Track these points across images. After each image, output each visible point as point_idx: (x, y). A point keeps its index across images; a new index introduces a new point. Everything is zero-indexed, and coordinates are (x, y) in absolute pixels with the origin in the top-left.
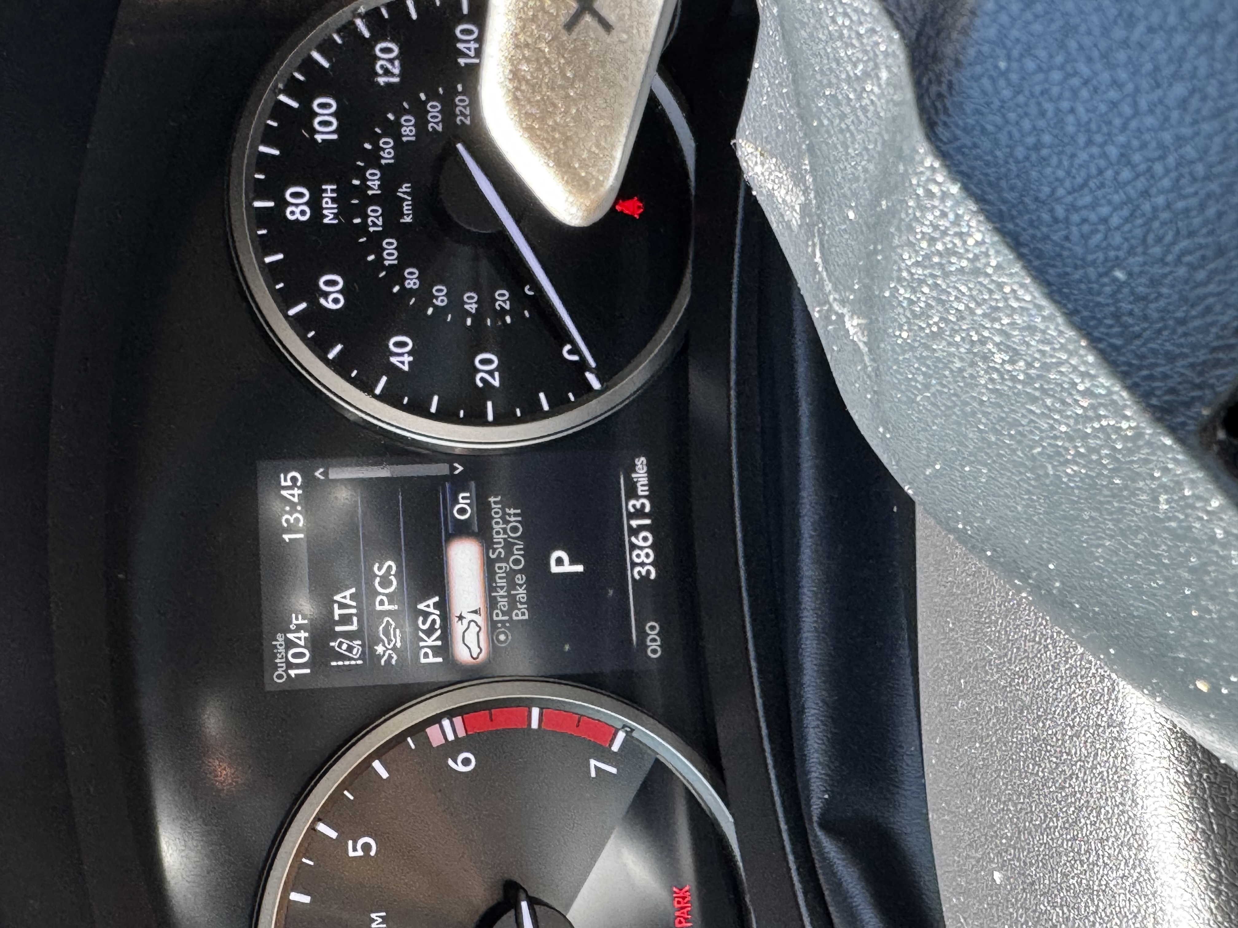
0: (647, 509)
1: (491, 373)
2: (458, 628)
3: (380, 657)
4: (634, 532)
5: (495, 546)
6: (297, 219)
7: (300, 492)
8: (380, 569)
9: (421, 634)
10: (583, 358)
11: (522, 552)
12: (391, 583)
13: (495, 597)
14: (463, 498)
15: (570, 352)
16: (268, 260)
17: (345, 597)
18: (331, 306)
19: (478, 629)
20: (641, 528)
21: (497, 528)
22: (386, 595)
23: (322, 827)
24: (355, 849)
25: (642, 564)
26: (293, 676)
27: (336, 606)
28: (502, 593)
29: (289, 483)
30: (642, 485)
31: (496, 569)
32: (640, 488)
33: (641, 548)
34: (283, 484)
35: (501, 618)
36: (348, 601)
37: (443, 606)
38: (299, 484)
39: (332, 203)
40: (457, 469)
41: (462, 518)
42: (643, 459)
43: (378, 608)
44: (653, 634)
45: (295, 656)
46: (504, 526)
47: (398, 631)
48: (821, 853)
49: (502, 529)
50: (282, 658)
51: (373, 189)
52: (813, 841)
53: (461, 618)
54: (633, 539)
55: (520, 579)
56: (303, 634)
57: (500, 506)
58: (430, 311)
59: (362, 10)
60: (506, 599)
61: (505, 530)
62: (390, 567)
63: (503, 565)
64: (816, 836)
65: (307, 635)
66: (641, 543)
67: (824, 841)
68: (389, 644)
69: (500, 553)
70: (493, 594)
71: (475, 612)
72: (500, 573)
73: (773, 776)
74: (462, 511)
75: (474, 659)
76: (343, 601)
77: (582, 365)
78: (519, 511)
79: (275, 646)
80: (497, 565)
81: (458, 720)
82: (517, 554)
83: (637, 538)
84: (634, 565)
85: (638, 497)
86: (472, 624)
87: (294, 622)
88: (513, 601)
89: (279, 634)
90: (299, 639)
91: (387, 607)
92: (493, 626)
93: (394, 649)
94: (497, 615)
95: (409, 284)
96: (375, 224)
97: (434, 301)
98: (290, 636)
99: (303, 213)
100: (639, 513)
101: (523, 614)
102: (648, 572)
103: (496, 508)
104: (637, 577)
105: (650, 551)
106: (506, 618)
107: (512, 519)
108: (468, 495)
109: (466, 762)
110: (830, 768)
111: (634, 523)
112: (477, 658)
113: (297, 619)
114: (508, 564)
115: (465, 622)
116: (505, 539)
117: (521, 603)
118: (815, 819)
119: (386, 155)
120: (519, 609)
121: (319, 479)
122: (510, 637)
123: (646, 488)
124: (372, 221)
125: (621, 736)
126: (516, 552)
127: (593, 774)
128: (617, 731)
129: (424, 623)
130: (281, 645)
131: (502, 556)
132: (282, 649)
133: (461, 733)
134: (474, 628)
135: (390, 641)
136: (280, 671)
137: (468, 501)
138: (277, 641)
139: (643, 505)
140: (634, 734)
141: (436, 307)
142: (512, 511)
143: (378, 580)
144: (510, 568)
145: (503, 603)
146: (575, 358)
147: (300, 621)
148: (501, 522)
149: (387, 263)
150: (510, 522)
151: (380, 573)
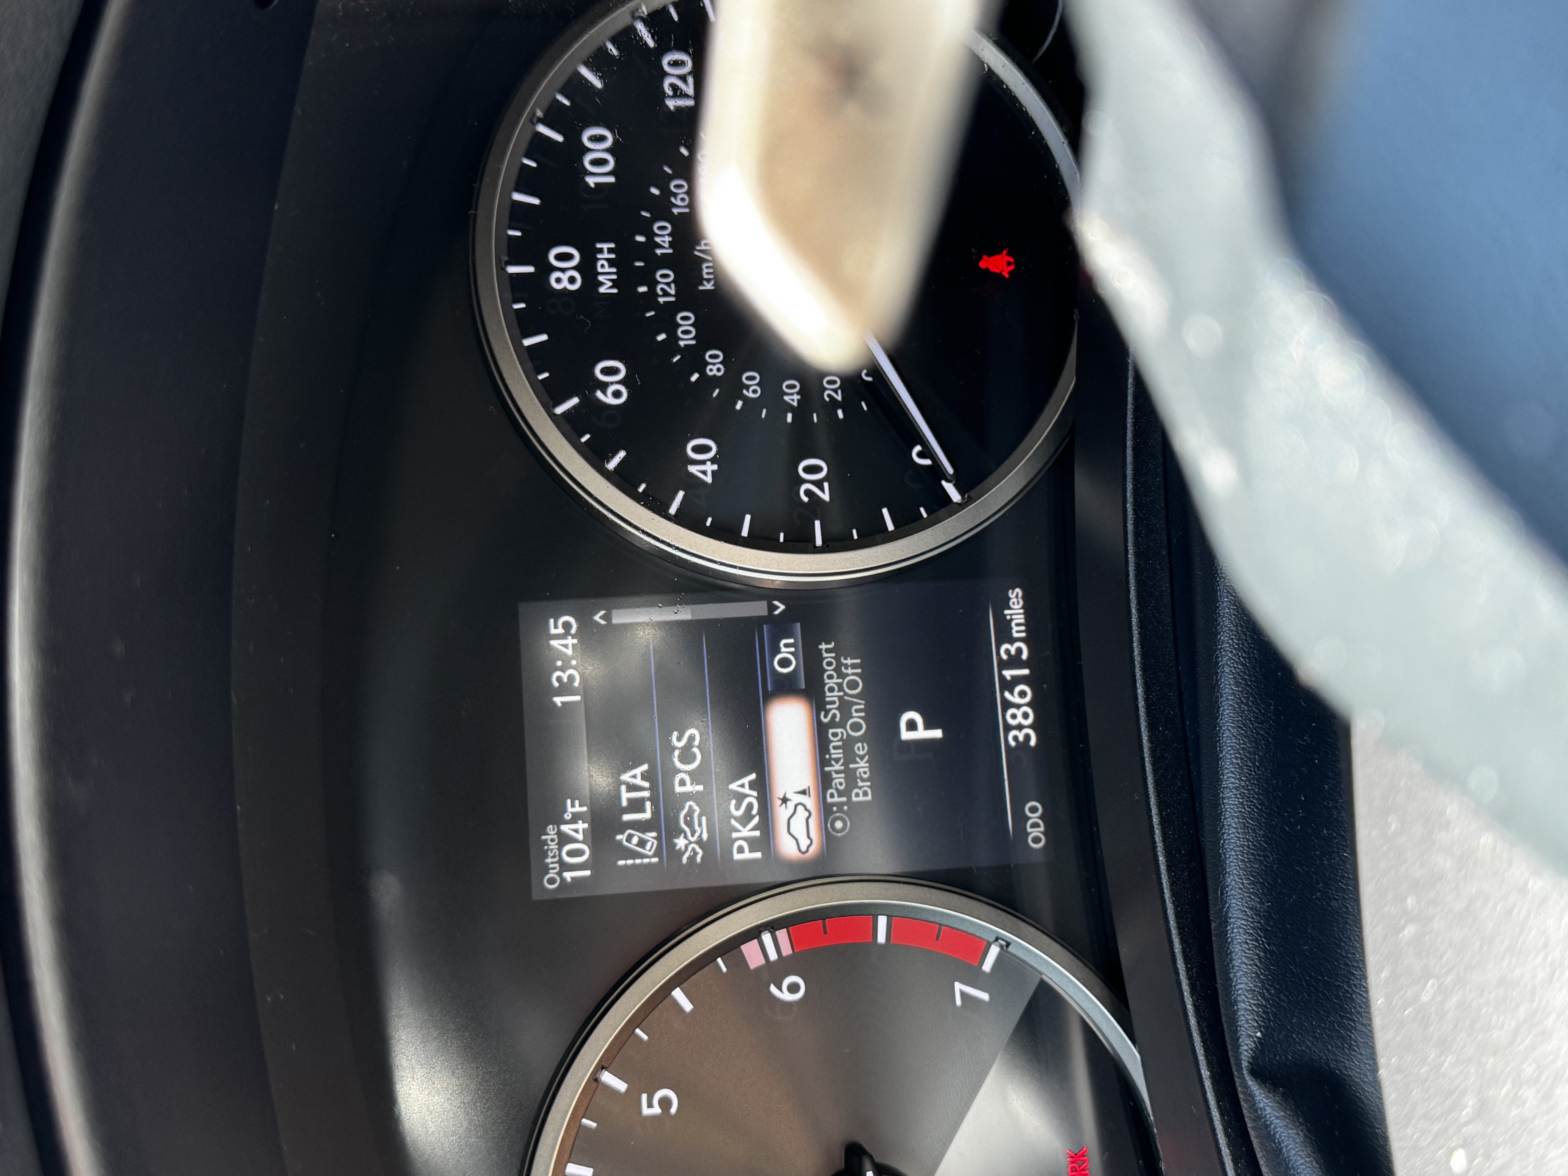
0: (1025, 656)
1: (819, 484)
2: (782, 813)
3: (681, 853)
4: (1009, 685)
5: (828, 707)
6: (565, 289)
7: (575, 641)
8: (679, 739)
9: (733, 822)
10: (936, 463)
11: (863, 714)
12: (693, 758)
13: (830, 773)
14: (786, 645)
15: (921, 455)
16: (527, 342)
17: (634, 777)
18: (610, 400)
19: (807, 814)
20: (1017, 680)
21: (830, 683)
22: (689, 773)
23: (607, 1078)
24: (650, 1105)
25: (1020, 727)
26: (569, 880)
27: (623, 788)
28: (837, 767)
29: (560, 631)
30: (1018, 625)
31: (830, 736)
32: (1015, 628)
33: (1018, 706)
34: (553, 631)
35: (836, 799)
36: (639, 782)
37: (762, 786)
38: (573, 631)
39: (610, 266)
40: (778, 607)
41: (785, 671)
42: (1018, 590)
43: (678, 789)
44: (1034, 817)
45: (571, 854)
46: (840, 681)
47: (704, 819)
48: (1253, 1107)
49: (837, 684)
50: (554, 857)
51: (661, 247)
52: (1243, 1093)
53: (785, 800)
54: (1007, 695)
55: (861, 749)
56: (582, 826)
57: (833, 655)
58: (739, 405)
59: (644, 10)
60: (843, 775)
61: (840, 686)
62: (691, 738)
63: (839, 730)
64: (1247, 1087)
65: (586, 826)
66: (1016, 699)
67: (1257, 1093)
68: (693, 836)
69: (834, 716)
70: (827, 769)
71: (803, 792)
72: (835, 742)
73: (1190, 1007)
74: (785, 663)
75: (804, 853)
76: (634, 781)
77: (936, 471)
78: (858, 661)
79: (545, 842)
80: (831, 731)
81: (782, 935)
82: (857, 717)
83: (1012, 693)
84: (1008, 728)
85: (1012, 641)
86: (800, 808)
87: (570, 809)
88: (851, 777)
89: (551, 826)
90: (576, 831)
91: (689, 788)
92: (826, 811)
93: (699, 842)
94: (832, 796)
95: (711, 370)
96: (666, 294)
97: (745, 392)
98: (565, 828)
99: (572, 280)
100: (1014, 661)
101: (865, 794)
102: (1027, 737)
103: (828, 657)
104: (1013, 743)
105: (1029, 710)
106: (844, 799)
107: (850, 671)
108: (791, 641)
109: (794, 988)
110: (1263, 997)
111: (1008, 674)
112: (807, 851)
113: (573, 806)
114: (845, 729)
115: (791, 805)
116: (840, 698)
117: (863, 780)
118: (1245, 1064)
119: (679, 203)
120: (860, 788)
121: (598, 623)
122: (849, 824)
123: (1023, 628)
124: (662, 289)
125: (994, 951)
126: (855, 714)
127: (959, 1002)
128: (989, 945)
129: (738, 808)
130: (552, 840)
131: (837, 719)
132: (553, 846)
133: (787, 950)
134: (802, 814)
135: (693, 833)
136: (552, 874)
137: (792, 649)
138: (548, 834)
139: (1019, 651)
140: (1010, 949)
141: (746, 400)
142: (849, 661)
143: (677, 753)
144: (848, 734)
145: (839, 780)
146: (927, 462)
147: (578, 809)
148: (835, 675)
149: (682, 343)
150: (848, 675)
151: (680, 744)
